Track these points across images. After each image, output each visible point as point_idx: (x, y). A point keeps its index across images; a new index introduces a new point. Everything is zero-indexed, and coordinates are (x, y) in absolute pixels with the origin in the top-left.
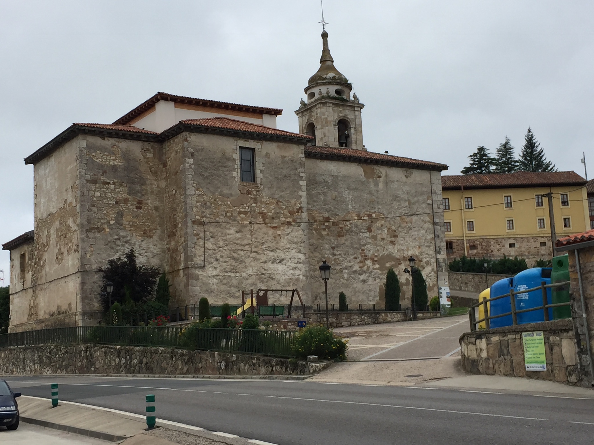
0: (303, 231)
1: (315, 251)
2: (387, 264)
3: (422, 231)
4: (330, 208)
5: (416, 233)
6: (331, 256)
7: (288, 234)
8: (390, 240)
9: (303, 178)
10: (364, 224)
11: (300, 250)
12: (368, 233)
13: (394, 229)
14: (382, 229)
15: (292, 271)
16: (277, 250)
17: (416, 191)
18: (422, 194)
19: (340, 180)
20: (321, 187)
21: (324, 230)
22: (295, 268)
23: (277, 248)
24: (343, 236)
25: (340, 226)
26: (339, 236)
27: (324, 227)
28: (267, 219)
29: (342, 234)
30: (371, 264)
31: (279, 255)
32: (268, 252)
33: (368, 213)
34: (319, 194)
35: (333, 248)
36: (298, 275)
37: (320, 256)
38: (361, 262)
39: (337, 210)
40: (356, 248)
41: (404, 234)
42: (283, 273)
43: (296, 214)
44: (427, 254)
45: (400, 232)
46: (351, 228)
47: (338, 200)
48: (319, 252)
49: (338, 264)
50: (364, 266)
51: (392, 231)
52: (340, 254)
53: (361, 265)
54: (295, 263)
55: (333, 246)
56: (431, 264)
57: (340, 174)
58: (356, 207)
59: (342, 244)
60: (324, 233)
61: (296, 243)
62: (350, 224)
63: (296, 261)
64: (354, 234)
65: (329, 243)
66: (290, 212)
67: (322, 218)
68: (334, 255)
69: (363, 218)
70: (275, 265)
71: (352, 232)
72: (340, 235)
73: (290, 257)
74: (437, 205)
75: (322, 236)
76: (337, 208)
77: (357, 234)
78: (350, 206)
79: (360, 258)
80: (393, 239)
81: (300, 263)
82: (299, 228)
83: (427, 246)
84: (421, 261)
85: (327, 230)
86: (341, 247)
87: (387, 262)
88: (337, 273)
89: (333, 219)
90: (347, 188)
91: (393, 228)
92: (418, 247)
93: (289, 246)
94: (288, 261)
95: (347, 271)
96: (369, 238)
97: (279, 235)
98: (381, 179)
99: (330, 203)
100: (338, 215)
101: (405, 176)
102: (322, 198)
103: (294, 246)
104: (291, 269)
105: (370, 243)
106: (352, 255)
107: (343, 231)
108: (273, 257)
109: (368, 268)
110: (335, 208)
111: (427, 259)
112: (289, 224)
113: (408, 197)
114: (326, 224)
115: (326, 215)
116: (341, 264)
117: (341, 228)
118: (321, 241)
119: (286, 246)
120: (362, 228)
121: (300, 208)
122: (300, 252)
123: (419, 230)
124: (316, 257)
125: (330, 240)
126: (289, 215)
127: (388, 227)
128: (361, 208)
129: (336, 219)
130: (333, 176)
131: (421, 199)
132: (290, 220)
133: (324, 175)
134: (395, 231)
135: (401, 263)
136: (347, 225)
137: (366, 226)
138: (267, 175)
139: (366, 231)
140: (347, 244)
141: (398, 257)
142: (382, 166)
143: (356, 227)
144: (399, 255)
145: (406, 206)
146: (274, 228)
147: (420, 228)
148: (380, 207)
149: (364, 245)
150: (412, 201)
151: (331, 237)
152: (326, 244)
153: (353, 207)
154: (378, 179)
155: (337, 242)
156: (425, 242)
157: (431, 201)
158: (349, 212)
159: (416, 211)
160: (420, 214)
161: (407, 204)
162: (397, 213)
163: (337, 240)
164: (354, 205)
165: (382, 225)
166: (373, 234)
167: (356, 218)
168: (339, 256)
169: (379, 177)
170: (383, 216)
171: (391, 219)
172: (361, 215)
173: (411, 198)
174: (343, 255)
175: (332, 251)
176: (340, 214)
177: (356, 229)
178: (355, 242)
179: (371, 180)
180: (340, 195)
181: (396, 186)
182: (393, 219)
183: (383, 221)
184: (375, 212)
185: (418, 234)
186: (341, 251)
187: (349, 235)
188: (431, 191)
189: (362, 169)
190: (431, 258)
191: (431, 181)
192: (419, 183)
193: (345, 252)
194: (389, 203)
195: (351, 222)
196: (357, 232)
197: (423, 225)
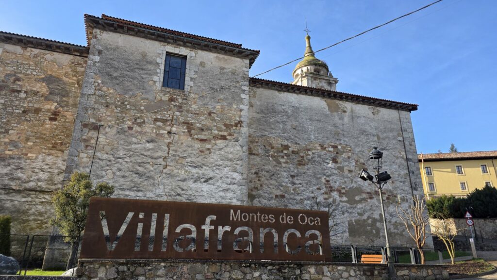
0: (242, 147)
1: (271, 179)
2: (356, 197)
3: (395, 167)
4: (290, 136)
6: (289, 185)
7: (220, 149)
9: (246, 92)
10: (328, 154)
11: (236, 169)
12: (334, 164)
13: (363, 162)
14: (349, 161)
15: (222, 194)
16: (203, 167)
17: (385, 128)
18: (392, 130)
19: (302, 111)
20: (280, 116)
21: (283, 157)
22: (227, 190)
23: (203, 165)
24: (304, 165)
25: (302, 154)
26: (300, 165)
27: (282, 154)
28: (194, 130)
29: (303, 163)
30: (338, 196)
31: (206, 172)
32: (190, 168)
33: (333, 144)
34: (278, 122)
35: (293, 177)
36: (230, 199)
37: (277, 184)
38: (326, 193)
39: (297, 139)
40: (320, 178)
42: (210, 196)
43: (234, 128)
44: (402, 189)
45: (370, 165)
46: (313, 157)
47: (298, 130)
48: (275, 180)
49: (298, 194)
50: (330, 197)
51: (360, 164)
52: (300, 184)
53: (326, 196)
54: (227, 184)
55: (293, 174)
56: (407, 201)
57: (301, 106)
58: (319, 138)
59: (304, 173)
60: (282, 160)
61: (231, 160)
62: (313, 153)
63: (229, 181)
64: (317, 164)
65: (288, 171)
66: (225, 125)
67: (280, 146)
68: (294, 183)
69: (327, 149)
70: (199, 185)
71: (314, 161)
72: (301, 163)
73: (221, 175)
74: (409, 142)
75: (280, 163)
76: (297, 137)
77: (321, 164)
78: (312, 137)
79: (325, 189)
81: (234, 184)
82: (237, 143)
83: (401, 182)
84: (396, 196)
85: (285, 157)
86: (302, 177)
87: (357, 195)
88: (297, 203)
89: (293, 147)
90: (309, 119)
92: (391, 181)
93: (221, 162)
94: (218, 181)
95: (309, 202)
96: (334, 169)
97: (209, 149)
98: (347, 114)
99: (289, 132)
100: (299, 144)
101: (372, 113)
102: (281, 126)
103: (229, 163)
104: (220, 191)
105: (336, 174)
106: (314, 185)
107: (304, 160)
108: (197, 175)
109: (334, 201)
110: (295, 137)
111: (403, 195)
112: (224, 138)
113: (376, 133)
114: (285, 152)
115: (286, 143)
116: (302, 194)
117: (302, 157)
118: (278, 168)
119: (217, 163)
120: (326, 158)
121: (239, 121)
122: (235, 170)
123: (390, 165)
124: (271, 185)
125: (289, 168)
126: (225, 128)
127: (357, 160)
128: (325, 139)
129: (297, 147)
130: (293, 106)
131: (391, 135)
132: (225, 134)
133: (284, 105)
134: (364, 164)
135: (373, 198)
136: (309, 155)
137: (331, 156)
138: (199, 84)
139: (331, 161)
140: (308, 173)
141: (369, 191)
142: (347, 103)
143: (320, 157)
144: (370, 189)
145: (375, 141)
146: (202, 140)
147: (391, 163)
148: (347, 140)
149: (329, 176)
150: (381, 136)
151: (291, 165)
152: (285, 171)
153: (315, 138)
154: (343, 113)
155: (298, 171)
156: (398, 177)
157: (402, 138)
158: (311, 142)
159: (387, 146)
160: (391, 149)
161: (376, 138)
162: (366, 146)
163: (298, 168)
164: (317, 135)
165: (349, 158)
166: (339, 165)
167: (319, 148)
168: (299, 185)
169: (345, 112)
170: (350, 149)
171: (359, 152)
172: (325, 146)
173: (380, 134)
174: (305, 185)
175: (291, 179)
176: (301, 143)
177: (319, 159)
178: (318, 172)
179: (335, 114)
180: (301, 125)
181: (363, 122)
182: (361, 153)
183: (350, 154)
184: (340, 144)
185: (390, 169)
186: (301, 180)
187: (312, 164)
188: (402, 129)
189: (325, 103)
190: (407, 194)
191: (400, 120)
192: (387, 121)
193: (306, 182)
194: (356, 136)
195: (314, 151)
196: (321, 162)
197: (395, 160)
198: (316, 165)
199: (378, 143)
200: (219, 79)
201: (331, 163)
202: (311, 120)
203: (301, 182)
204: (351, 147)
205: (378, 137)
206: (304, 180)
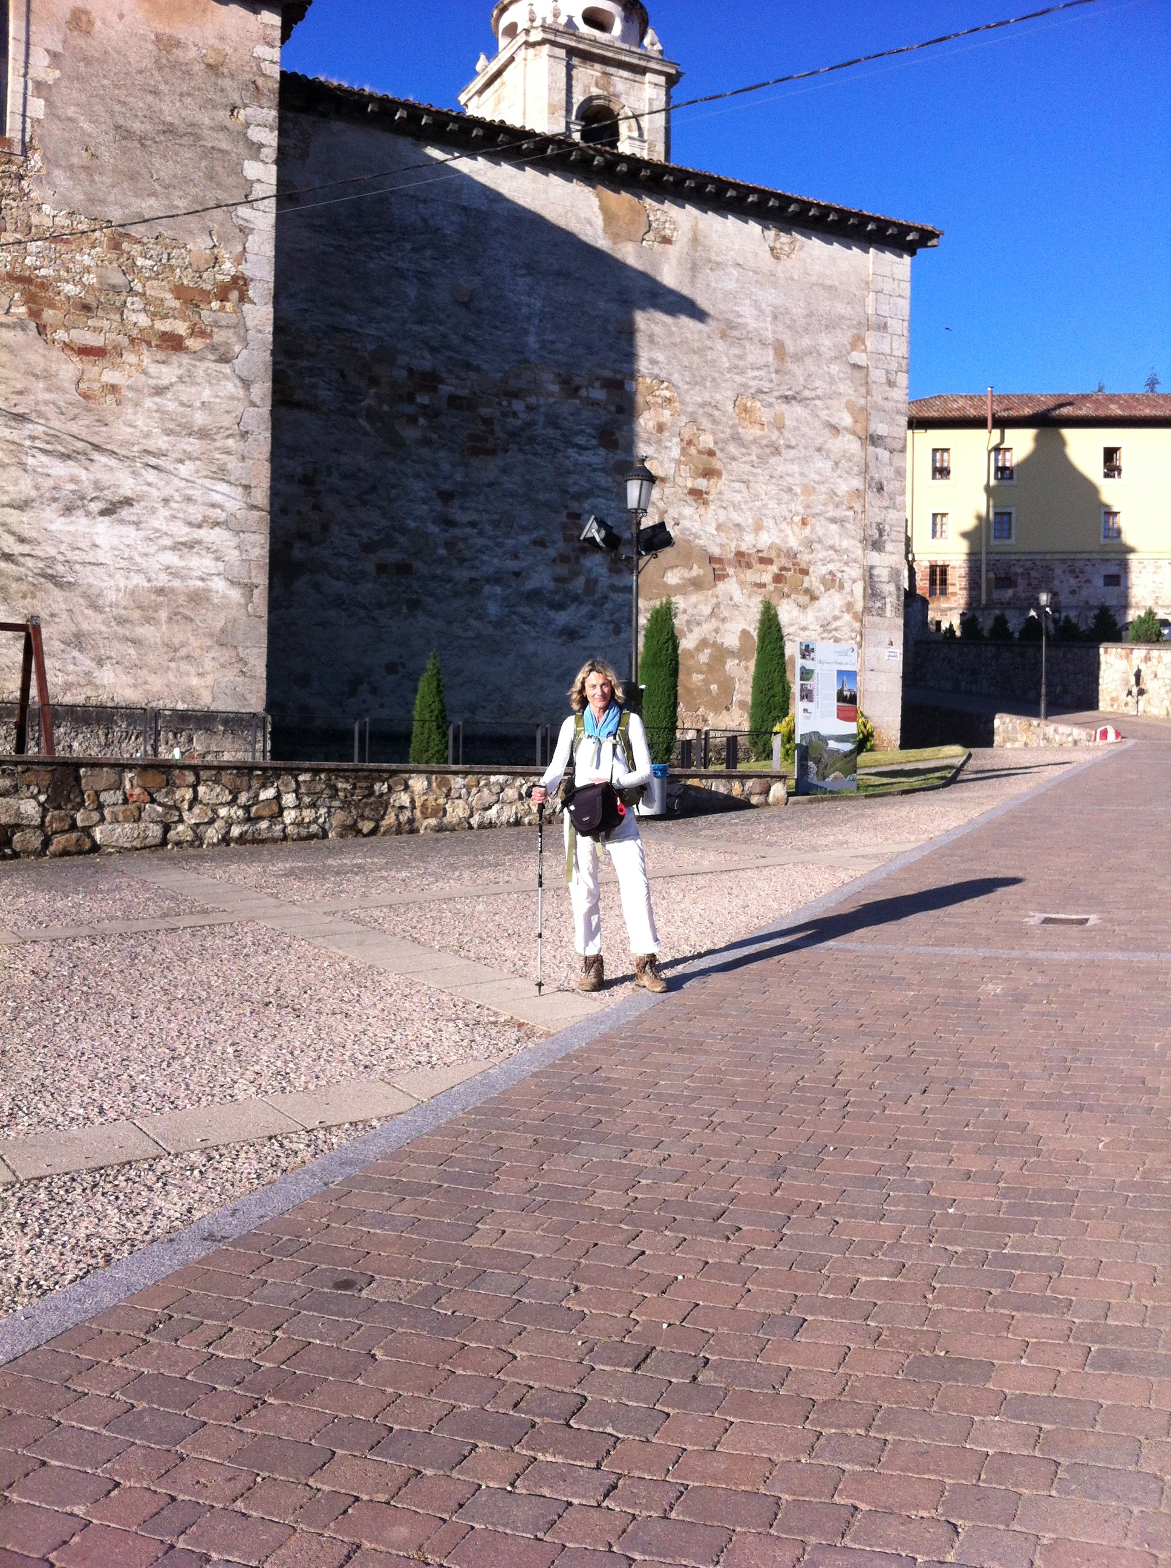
0: (246, 384)
1: (364, 503)
2: (669, 574)
3: (820, 465)
4: (444, 336)
5: (796, 468)
6: (432, 529)
7: (160, 391)
8: (689, 485)
9: (264, 151)
10: (586, 414)
11: (223, 469)
12: (602, 452)
13: (711, 445)
14: (659, 442)
15: (171, 559)
16: (96, 456)
17: (810, 315)
18: (831, 325)
19: (497, 231)
20: (408, 246)
21: (412, 420)
22: (190, 545)
23: (97, 447)
24: (492, 452)
25: (484, 411)
26: (475, 452)
27: (410, 409)
28: (52, 306)
29: (489, 446)
30: (604, 571)
31: (105, 478)
32: (44, 459)
33: (607, 374)
34: (400, 274)
35: (446, 497)
36: (202, 579)
37: (384, 523)
38: (563, 559)
39: (473, 350)
40: (547, 504)
41: (748, 468)
42: (123, 564)
43: (215, 305)
44: (832, 547)
45: (734, 459)
46: (529, 425)
47: (479, 312)
48: (380, 507)
49: (462, 561)
50: (575, 574)
51: (700, 452)
52: (473, 524)
53: (563, 570)
54: (190, 524)
55: (447, 486)
56: (841, 587)
58: (559, 345)
59: (490, 485)
60: (411, 433)
61: (203, 434)
62: (529, 408)
63: (196, 513)
64: (539, 449)
65: (429, 475)
66: (179, 291)
67: (404, 374)
68: (448, 523)
69: (583, 393)
70: (80, 523)
71: (532, 440)
72: (479, 447)
73: (167, 491)
74: (887, 372)
75: (398, 443)
76: (473, 341)
77: (556, 450)
78: (532, 340)
79: (561, 545)
80: (702, 483)
81: (216, 524)
82: (226, 369)
83: (833, 520)
84: (805, 572)
85: (422, 421)
86: (482, 498)
87: (672, 568)
88: (456, 594)
89: (455, 381)
90: (527, 266)
91: (707, 440)
92: (797, 519)
93: (161, 442)
94: (153, 511)
95: (498, 590)
96: (603, 470)
97: (114, 389)
98: (672, 250)
99: (442, 316)
100: (478, 369)
101: (772, 249)
102: (412, 292)
103: (193, 445)
104: (165, 548)
105: (608, 490)
106: (524, 529)
107: (492, 432)
108: (73, 487)
109: (591, 585)
110: (466, 338)
111: (831, 567)
112: (173, 343)
113: (774, 332)
114: (423, 399)
115: (426, 362)
116: (477, 563)
117: (487, 421)
118: (391, 464)
119: (152, 444)
120: (576, 428)
121: (235, 279)
122: (221, 474)
123: (807, 459)
124: (363, 525)
125: (436, 465)
126: (177, 304)
127: (687, 435)
128: (580, 351)
129: (469, 383)
130: (464, 209)
131: (826, 342)
132: (181, 328)
133: (425, 201)
134: (711, 453)
135: (727, 576)
136: (515, 414)
137: (596, 422)
138: (71, 111)
139: (594, 442)
140: (507, 486)
141: (716, 551)
142: (677, 202)
143: (553, 421)
144: (722, 546)
145: (767, 366)
146: (85, 351)
147: (811, 452)
148: (660, 357)
149: (579, 497)
150: (790, 347)
151: (441, 454)
152: (418, 476)
153: (543, 344)
154: (659, 248)
155: (466, 476)
156: (825, 505)
157: (863, 355)
158: (527, 361)
159: (805, 387)
160: (818, 398)
161: (769, 356)
162: (728, 384)
163: (466, 465)
164: (550, 337)
165: (661, 428)
166: (621, 455)
167: (555, 388)
168: (468, 530)
169: (666, 240)
170: (667, 394)
171: (702, 405)
172: (577, 381)
173: (786, 337)
174: (488, 528)
175: (439, 507)
176: (485, 367)
177: (551, 431)
178: (543, 480)
179: (629, 247)
180: (493, 290)
182: (708, 409)
183: (667, 413)
184: (635, 374)
185: (802, 474)
186: (478, 511)
187: (520, 450)
189: (595, 202)
190: (846, 563)
191: (869, 283)
192: (822, 286)
193: (495, 517)
194: (696, 345)
195: (532, 400)
196: (554, 442)
197: (826, 441)
198: (536, 454)
199: (777, 372)
200: (155, 93)
201: (594, 447)
202: (530, 268)
203: (475, 517)
204: (673, 386)
205: (780, 350)
206: (485, 511)
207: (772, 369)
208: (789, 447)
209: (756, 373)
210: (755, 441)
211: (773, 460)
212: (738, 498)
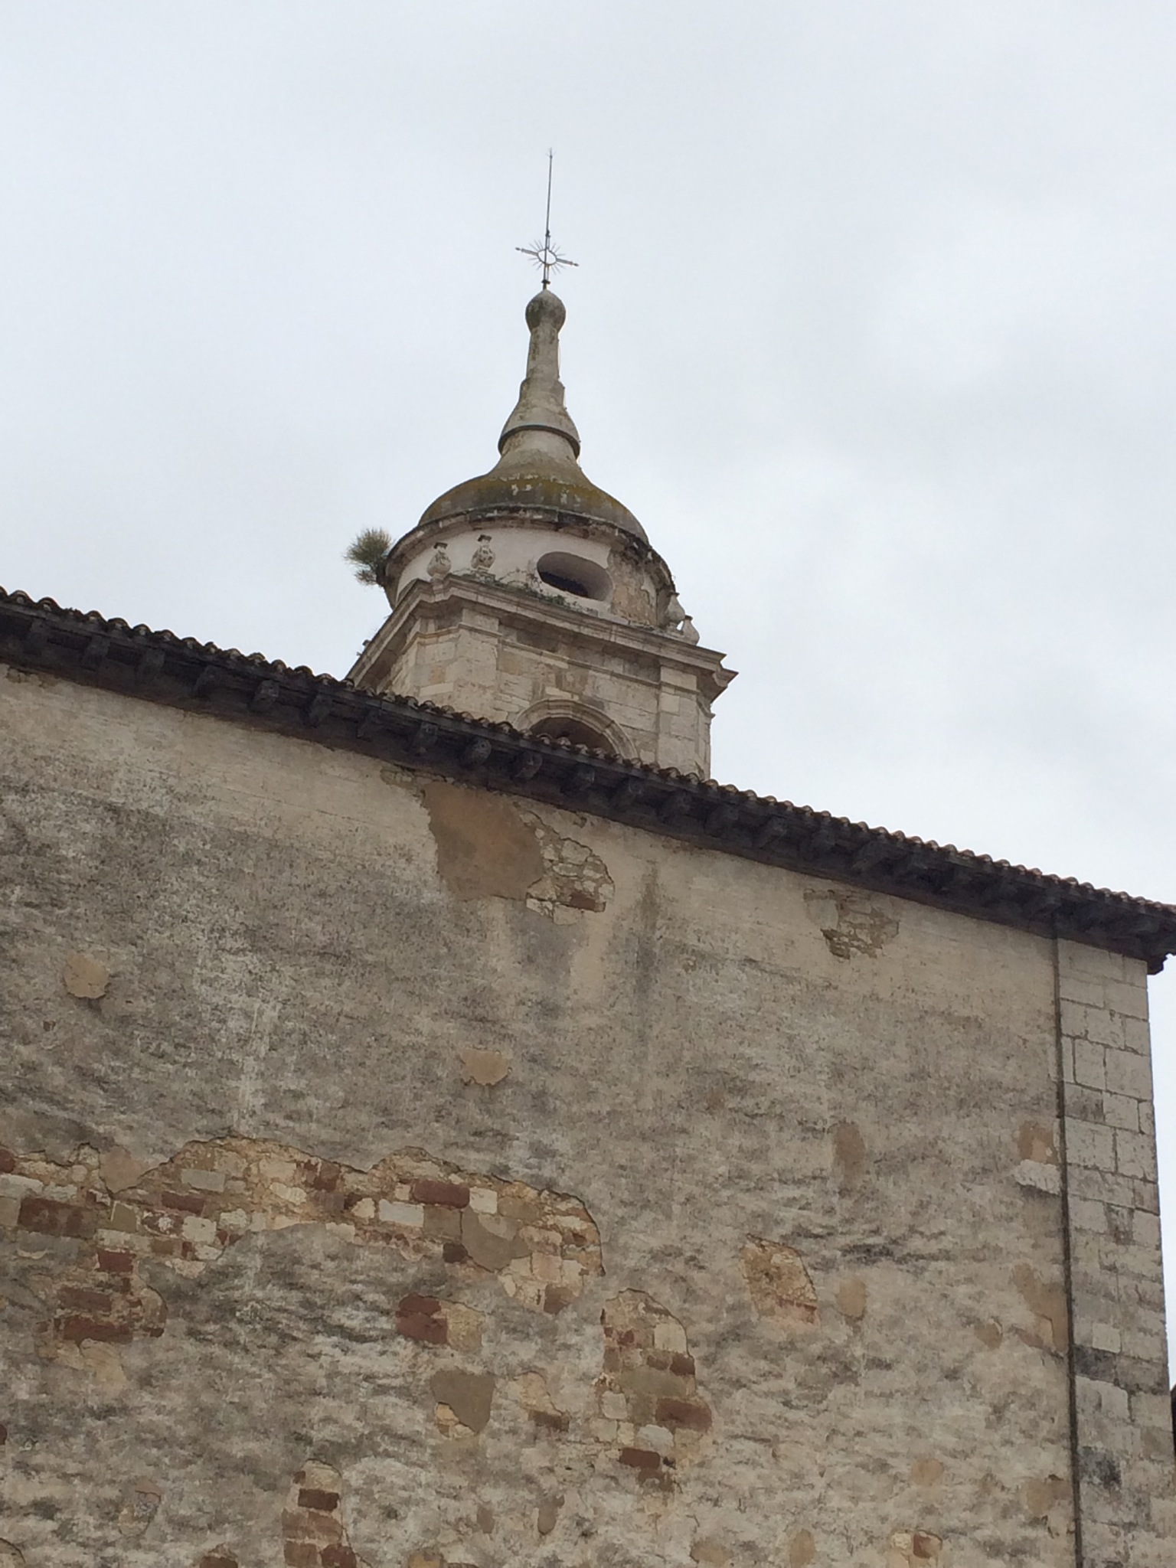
3: (957, 1411)
4: (32, 1068)
5: (896, 1414)
10: (369, 1258)
12: (404, 1348)
13: (681, 1349)
14: (548, 1332)
17: (919, 1075)
18: (971, 1099)
24: (120, 1335)
25: (112, 1239)
26: (76, 1331)
29: (113, 1319)
33: (428, 1171)
39: (98, 1099)
40: (249, 1467)
41: (774, 1407)
45: (738, 1384)
46: (222, 1275)
47: (125, 1020)
51: (652, 1363)
57: (190, 811)
58: (312, 1102)
62: (226, 1237)
64: (243, 1334)
69: (365, 1209)
71: (225, 1310)
72: (87, 1321)
74: (1109, 1209)
76: (100, 1082)
77: (286, 1338)
78: (248, 1090)
80: (657, 1437)
83: (994, 1549)
89: (41, 1167)
90: (250, 933)
91: (670, 1337)
92: (904, 1540)
96: (403, 1392)
98: (597, 924)
99: (33, 1026)
100: (107, 1143)
101: (829, 935)
105: (413, 1441)
106: (182, 1525)
107: (126, 1287)
113: (836, 1106)
117: (117, 1263)
120: (341, 1288)
123: (921, 1396)
127: (622, 1321)
128: (364, 1117)
129: (79, 1173)
131: (959, 1136)
134: (682, 1367)
136: (188, 1249)
137: (395, 1278)
139: (385, 1324)
143: (284, 1271)
145: (818, 1178)
147: (932, 1378)
148: (562, 1142)
150: (877, 1139)
153: (275, 1098)
154: (565, 915)
155: (43, 1389)
156: (974, 1508)
157: (1053, 1170)
158: (231, 1133)
159: (912, 1230)
160: (947, 1256)
161: (824, 1155)
162: (725, 1213)
163: (47, 1362)
164: (291, 1082)
165: (555, 1301)
166: (450, 1359)
167: (296, 1196)
168: (32, 1523)
169: (583, 902)
170: (576, 1224)
171: (657, 1256)
172: (351, 1182)
173: (865, 1118)
174: (86, 1523)
176: (124, 1139)
177: (276, 1294)
178: (243, 1408)
179: (496, 911)
180: (163, 977)
181: (733, 1003)
182: (678, 1267)
183: (573, 1267)
184: (498, 1177)
185: (911, 1430)
186: (66, 1477)
187: (192, 1333)
188: (1060, 1095)
189: (420, 816)
191: (1058, 1016)
192: (947, 1017)
193: (111, 1493)
194: (650, 1121)
195: (234, 1219)
196: (284, 1320)
197: (970, 1356)
198: (231, 1344)
199: (843, 1192)
201: (384, 1337)
202: (257, 938)
203: (50, 1489)
204: (585, 1212)
206: (85, 1477)
207: (831, 1185)
208: (880, 1365)
209: (793, 1192)
210: (790, 1346)
211: (838, 1393)
212: (748, 1478)
